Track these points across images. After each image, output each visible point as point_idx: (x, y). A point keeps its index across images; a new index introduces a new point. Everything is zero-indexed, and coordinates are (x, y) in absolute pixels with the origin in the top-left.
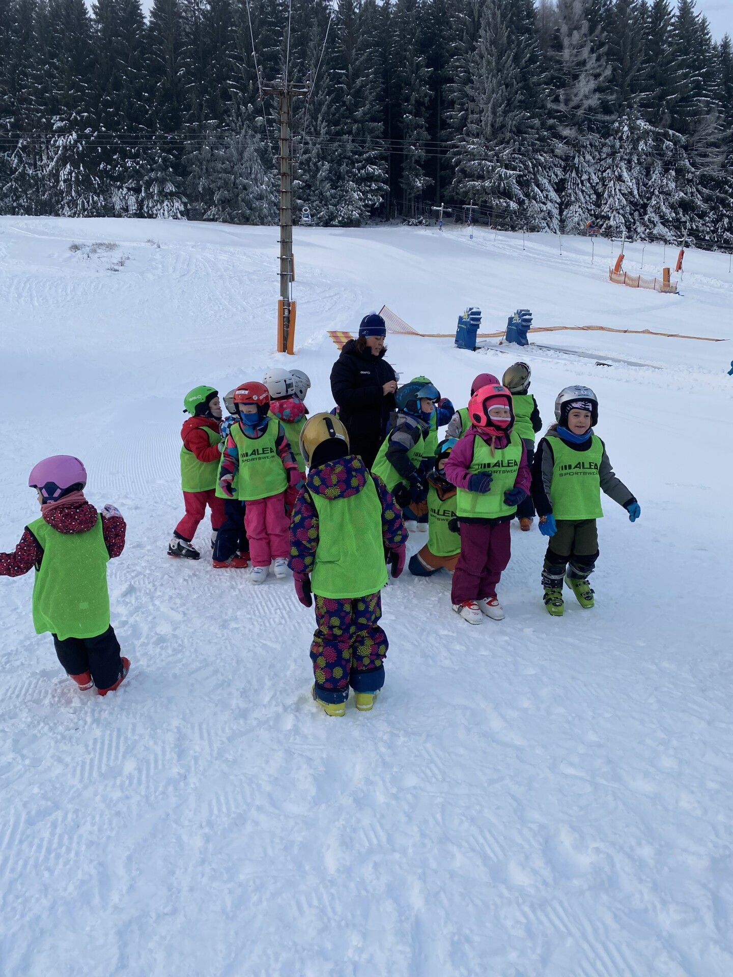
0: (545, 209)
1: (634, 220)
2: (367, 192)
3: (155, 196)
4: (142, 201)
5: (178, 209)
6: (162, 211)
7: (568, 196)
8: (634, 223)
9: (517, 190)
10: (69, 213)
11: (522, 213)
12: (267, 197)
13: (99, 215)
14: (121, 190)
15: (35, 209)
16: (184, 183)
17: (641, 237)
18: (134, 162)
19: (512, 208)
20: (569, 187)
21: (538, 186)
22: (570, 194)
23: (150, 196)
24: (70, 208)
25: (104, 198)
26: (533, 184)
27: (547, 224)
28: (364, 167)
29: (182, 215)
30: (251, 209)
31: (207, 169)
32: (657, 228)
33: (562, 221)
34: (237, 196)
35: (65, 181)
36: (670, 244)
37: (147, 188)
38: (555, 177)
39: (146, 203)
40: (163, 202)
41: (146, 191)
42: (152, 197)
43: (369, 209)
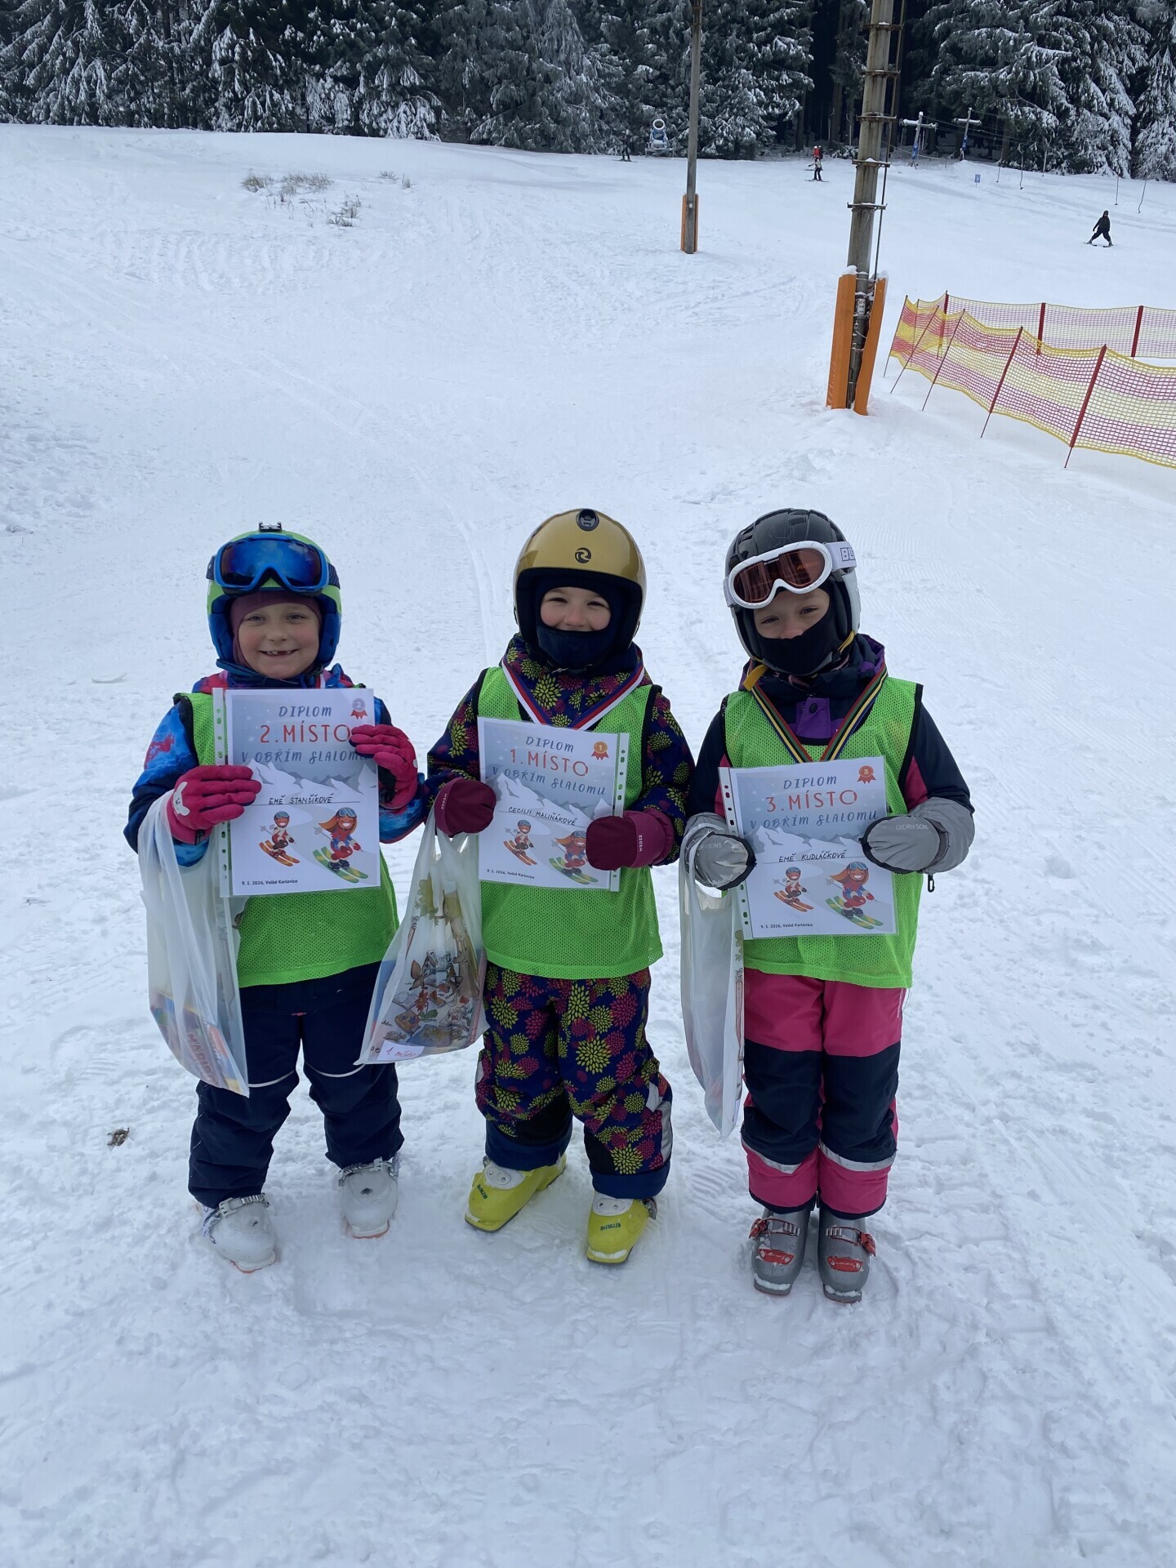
0: (1106, 127)
2: (773, 91)
3: (384, 94)
4: (360, 102)
5: (425, 120)
6: (395, 123)
7: (1150, 103)
9: (1057, 89)
10: (229, 125)
11: (1062, 135)
12: (588, 98)
13: (282, 129)
14: (321, 81)
15: (170, 116)
16: (436, 68)
18: (347, 25)
19: (1045, 125)
20: (1155, 85)
21: (1097, 81)
22: (1156, 99)
23: (374, 93)
24: (231, 115)
25: (291, 96)
26: (1087, 76)
27: (1108, 159)
28: (769, 40)
29: (432, 132)
30: (557, 121)
31: (477, 41)
33: (1135, 153)
34: (533, 94)
35: (223, 62)
37: (370, 78)
38: (1130, 64)
39: (366, 106)
40: (396, 106)
41: (366, 84)
42: (379, 96)
43: (774, 124)
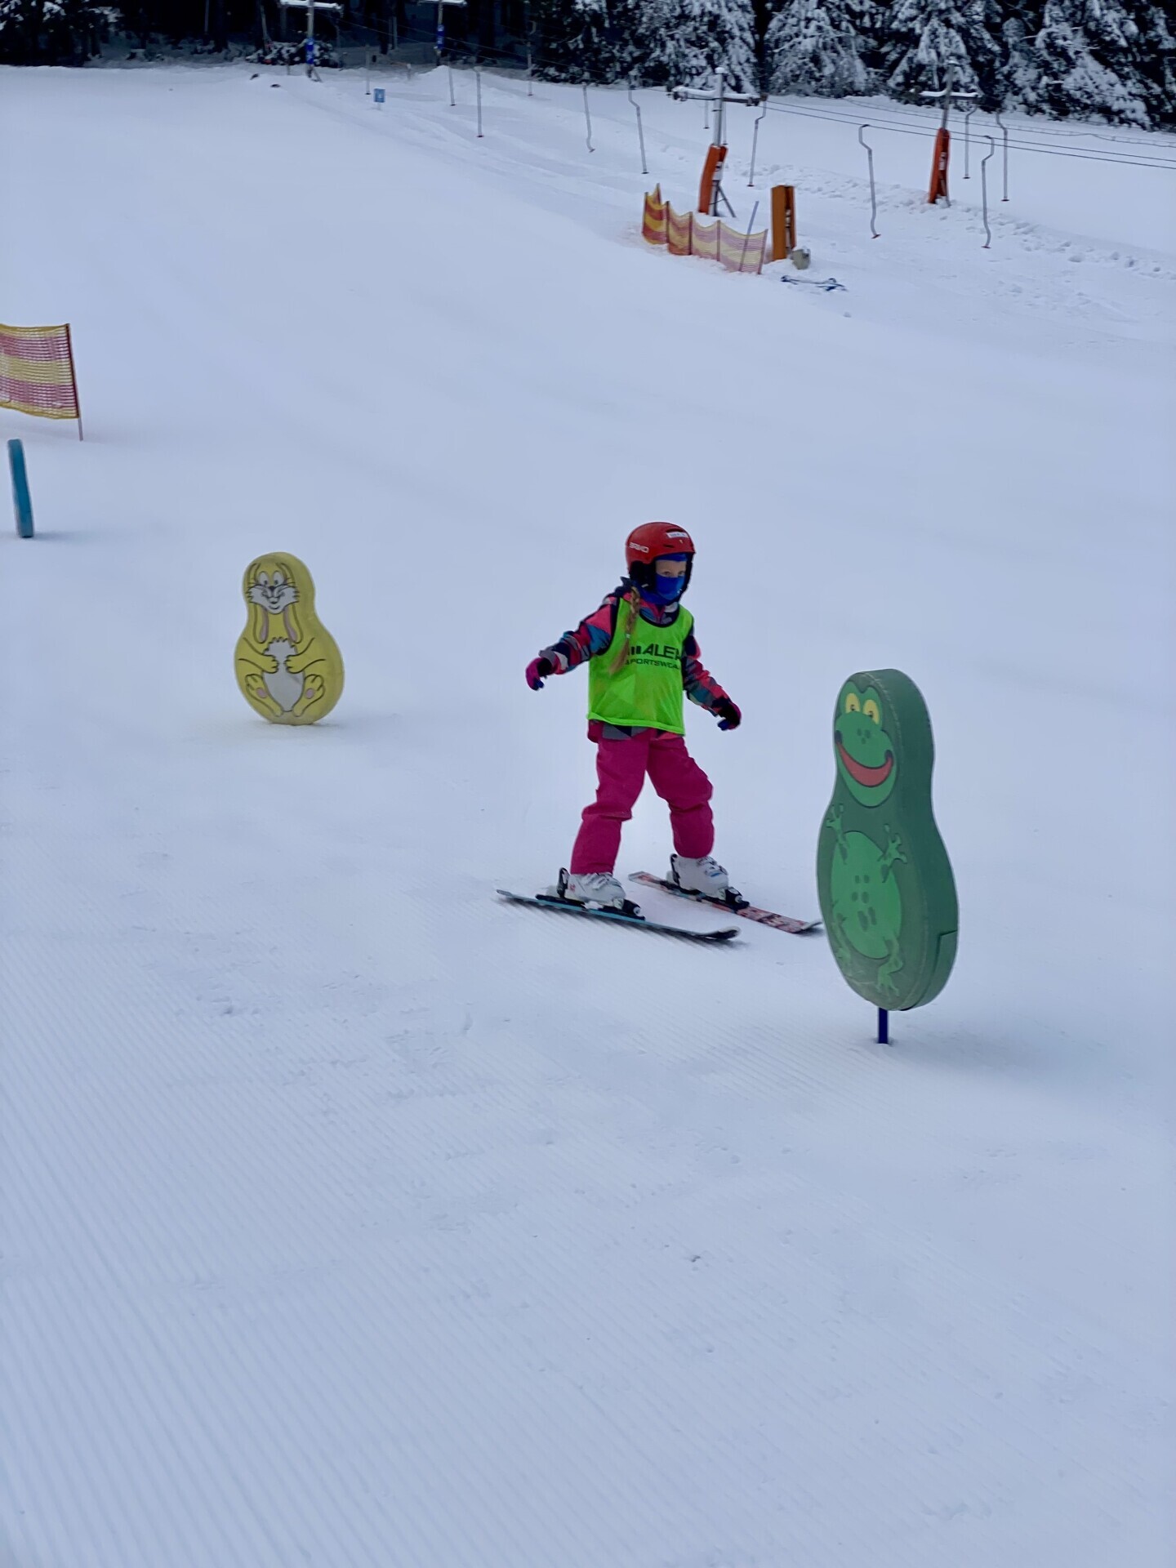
1: (1004, 45)
8: (1006, 55)
17: (1025, 102)
32: (1077, 72)
36: (1122, 121)
